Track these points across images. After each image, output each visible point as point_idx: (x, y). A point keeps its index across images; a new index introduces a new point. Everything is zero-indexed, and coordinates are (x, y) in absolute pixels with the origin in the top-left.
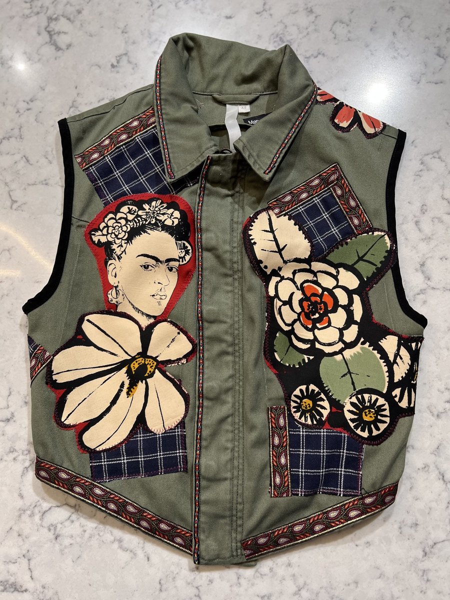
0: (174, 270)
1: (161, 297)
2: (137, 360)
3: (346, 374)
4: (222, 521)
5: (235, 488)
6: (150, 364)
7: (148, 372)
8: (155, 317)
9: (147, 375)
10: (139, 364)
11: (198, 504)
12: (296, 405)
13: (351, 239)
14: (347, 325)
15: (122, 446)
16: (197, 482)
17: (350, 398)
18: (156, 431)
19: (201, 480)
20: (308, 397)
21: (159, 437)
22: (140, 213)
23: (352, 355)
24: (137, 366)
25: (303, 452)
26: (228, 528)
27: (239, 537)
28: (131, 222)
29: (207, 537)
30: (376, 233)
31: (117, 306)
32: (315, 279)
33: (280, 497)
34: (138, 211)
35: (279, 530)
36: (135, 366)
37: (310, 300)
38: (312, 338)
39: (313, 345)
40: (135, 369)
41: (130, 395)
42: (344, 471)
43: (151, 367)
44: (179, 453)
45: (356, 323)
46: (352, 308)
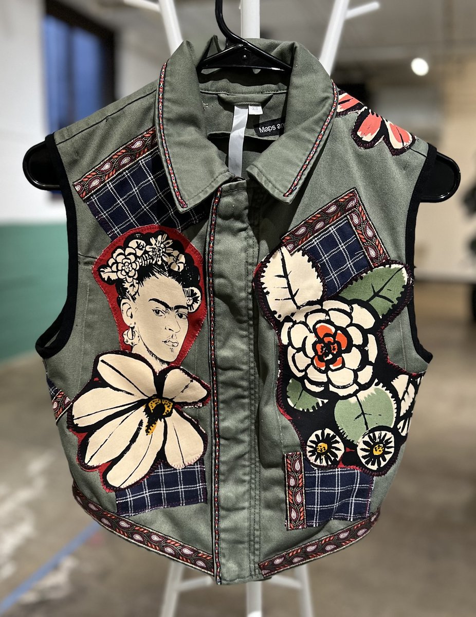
0: (184, 317)
1: (173, 344)
2: (154, 400)
3: (360, 416)
4: (240, 546)
5: (252, 516)
6: (167, 404)
7: (166, 411)
8: (168, 363)
9: (164, 414)
10: (156, 403)
11: (218, 532)
12: (312, 449)
13: (367, 273)
14: (362, 366)
15: (144, 481)
16: (217, 513)
17: (363, 438)
18: (176, 466)
19: (220, 510)
20: (323, 441)
21: (180, 472)
22: (148, 248)
23: (367, 396)
24: (154, 405)
25: (318, 490)
26: (246, 551)
27: (257, 559)
28: (140, 259)
29: (227, 561)
30: (393, 266)
31: (132, 347)
32: (328, 318)
33: (296, 529)
34: (146, 246)
35: (294, 551)
36: (152, 405)
37: (323, 342)
38: (325, 380)
39: (327, 388)
40: (153, 408)
41: (149, 432)
42: (355, 500)
43: (168, 407)
44: (199, 486)
45: (370, 363)
46: (366, 348)
